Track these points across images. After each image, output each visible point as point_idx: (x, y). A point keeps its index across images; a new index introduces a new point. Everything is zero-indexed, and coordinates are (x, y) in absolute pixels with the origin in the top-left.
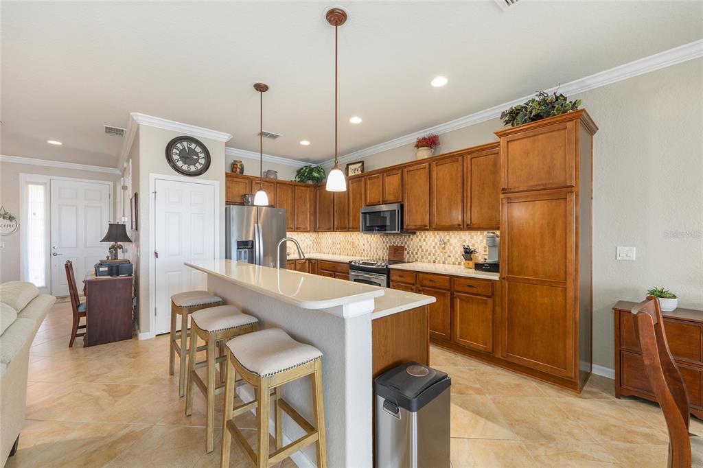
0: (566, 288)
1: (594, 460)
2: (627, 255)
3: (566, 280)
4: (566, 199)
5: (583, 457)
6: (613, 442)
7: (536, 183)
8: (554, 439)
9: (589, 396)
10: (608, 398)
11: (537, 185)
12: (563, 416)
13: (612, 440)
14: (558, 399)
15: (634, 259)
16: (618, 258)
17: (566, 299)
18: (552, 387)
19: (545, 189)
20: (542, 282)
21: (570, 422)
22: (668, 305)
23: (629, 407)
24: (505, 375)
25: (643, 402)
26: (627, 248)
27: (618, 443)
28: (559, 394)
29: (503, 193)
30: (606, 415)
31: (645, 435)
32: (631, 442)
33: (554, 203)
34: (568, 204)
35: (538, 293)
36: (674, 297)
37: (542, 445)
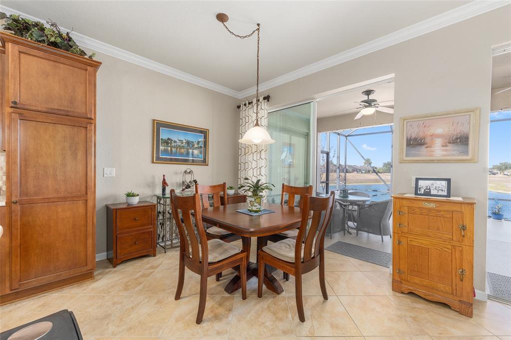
0: (87, 200)
1: (138, 305)
2: (110, 173)
3: (87, 194)
4: (87, 128)
5: (133, 308)
6: (136, 290)
7: (56, 107)
8: (110, 315)
9: (100, 277)
10: (110, 271)
11: (58, 110)
12: (100, 298)
13: (134, 289)
14: (85, 291)
15: (114, 176)
16: (105, 176)
17: (86, 210)
18: (73, 287)
19: (67, 115)
20: (64, 199)
21: (107, 297)
22: (135, 201)
23: (123, 269)
24: (19, 307)
25: (126, 262)
26: (110, 169)
27: (137, 288)
28: (83, 288)
29: (12, 107)
30: (119, 280)
31: (142, 276)
32: (141, 283)
33: (76, 129)
34: (88, 132)
35: (60, 210)
36: (138, 195)
37: (108, 324)
